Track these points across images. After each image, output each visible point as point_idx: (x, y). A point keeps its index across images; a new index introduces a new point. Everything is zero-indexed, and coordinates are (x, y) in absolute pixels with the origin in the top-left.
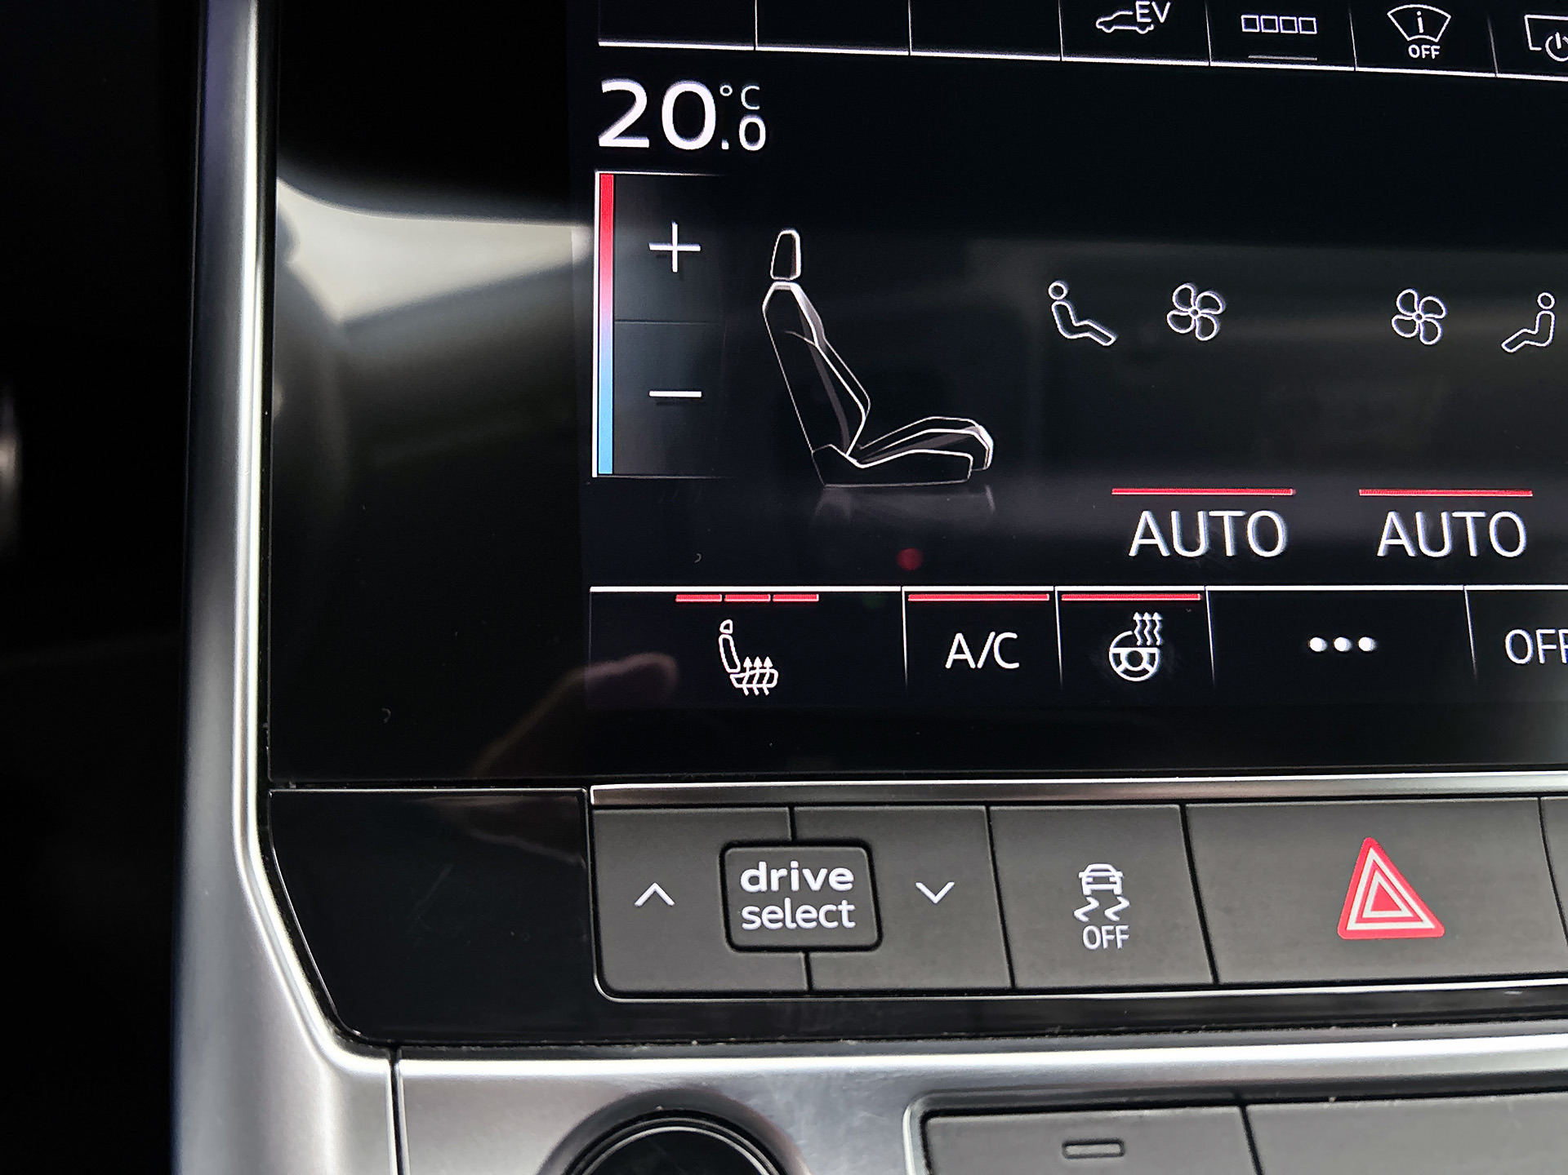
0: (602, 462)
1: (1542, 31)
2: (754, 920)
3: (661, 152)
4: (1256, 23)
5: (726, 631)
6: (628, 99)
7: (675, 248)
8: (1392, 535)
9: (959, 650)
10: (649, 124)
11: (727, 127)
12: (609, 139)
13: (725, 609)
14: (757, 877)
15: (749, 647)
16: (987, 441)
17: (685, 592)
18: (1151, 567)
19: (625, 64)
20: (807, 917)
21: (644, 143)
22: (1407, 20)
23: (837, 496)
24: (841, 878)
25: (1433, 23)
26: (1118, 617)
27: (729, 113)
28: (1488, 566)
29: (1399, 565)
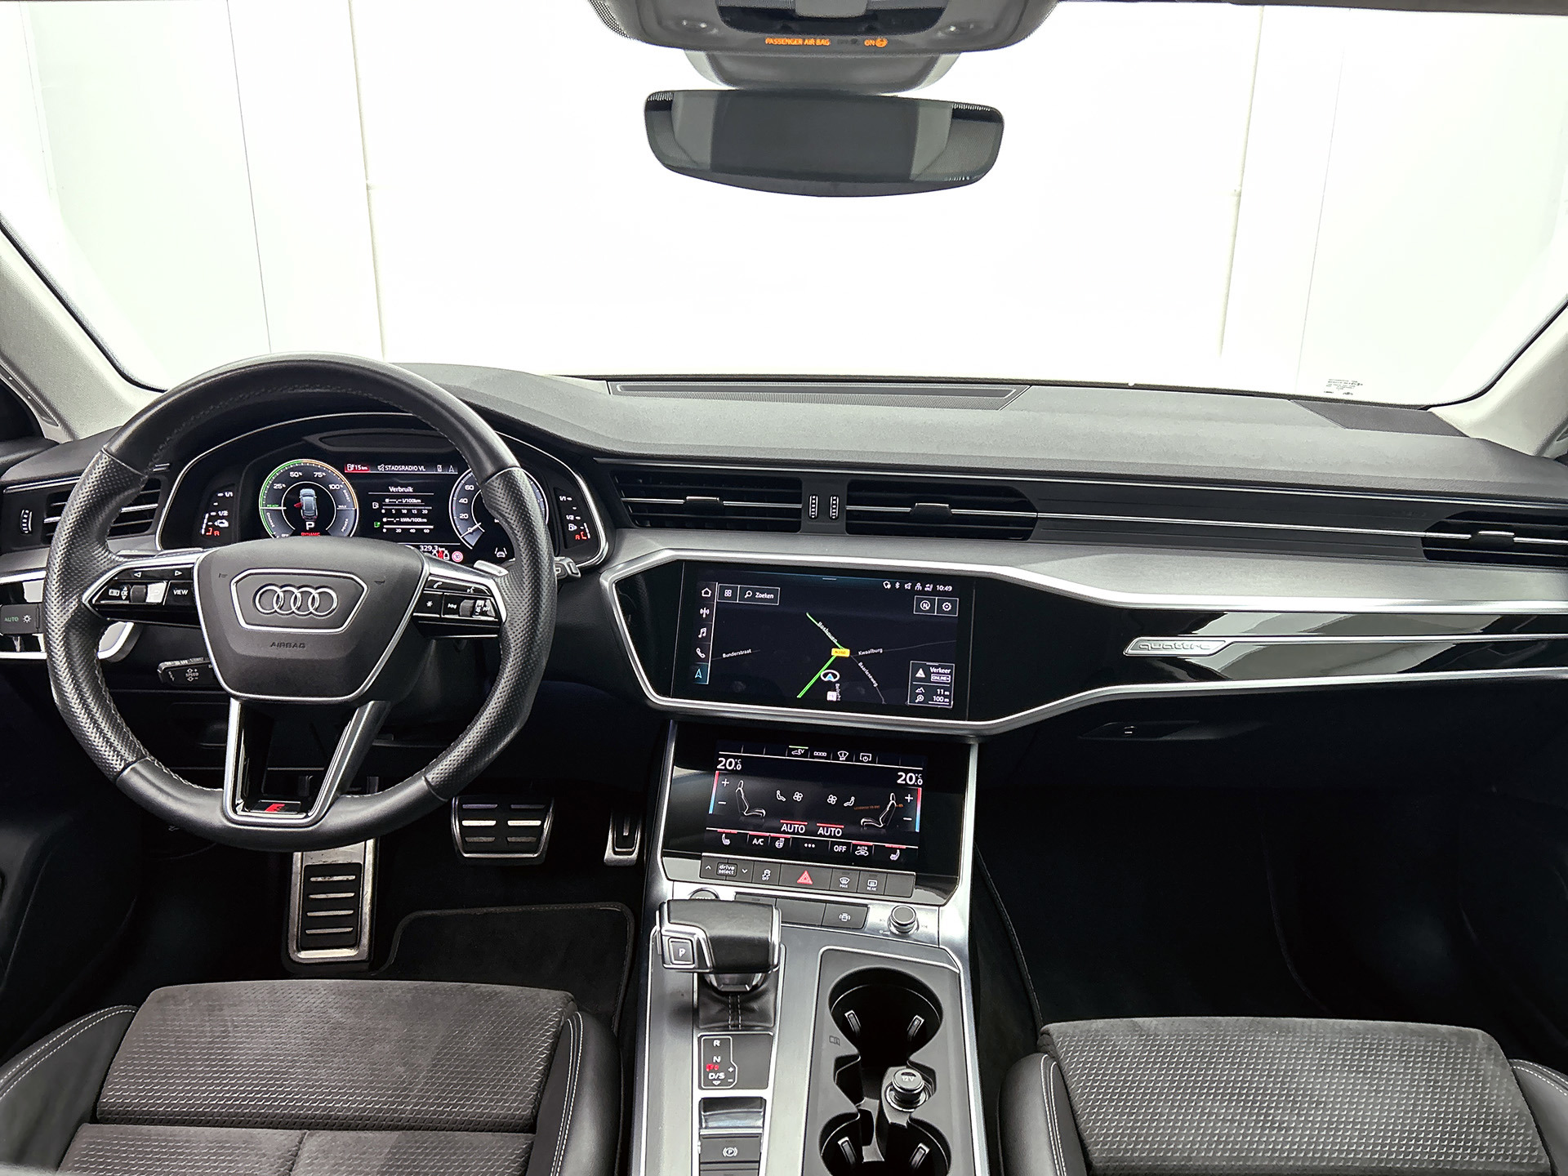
0: (711, 812)
1: (863, 756)
2: (720, 871)
3: (726, 769)
4: (816, 754)
5: (724, 835)
6: (722, 761)
7: (725, 783)
8: (821, 831)
9: (755, 841)
10: (725, 765)
11: (735, 766)
12: (719, 767)
13: (724, 833)
14: (722, 867)
15: (726, 838)
16: (764, 813)
17: (719, 830)
18: (784, 832)
19: (722, 756)
20: (727, 872)
21: (723, 768)
22: (841, 754)
23: (742, 818)
24: (733, 868)
25: (845, 754)
26: (778, 838)
27: (736, 764)
28: (835, 837)
29: (821, 835)
